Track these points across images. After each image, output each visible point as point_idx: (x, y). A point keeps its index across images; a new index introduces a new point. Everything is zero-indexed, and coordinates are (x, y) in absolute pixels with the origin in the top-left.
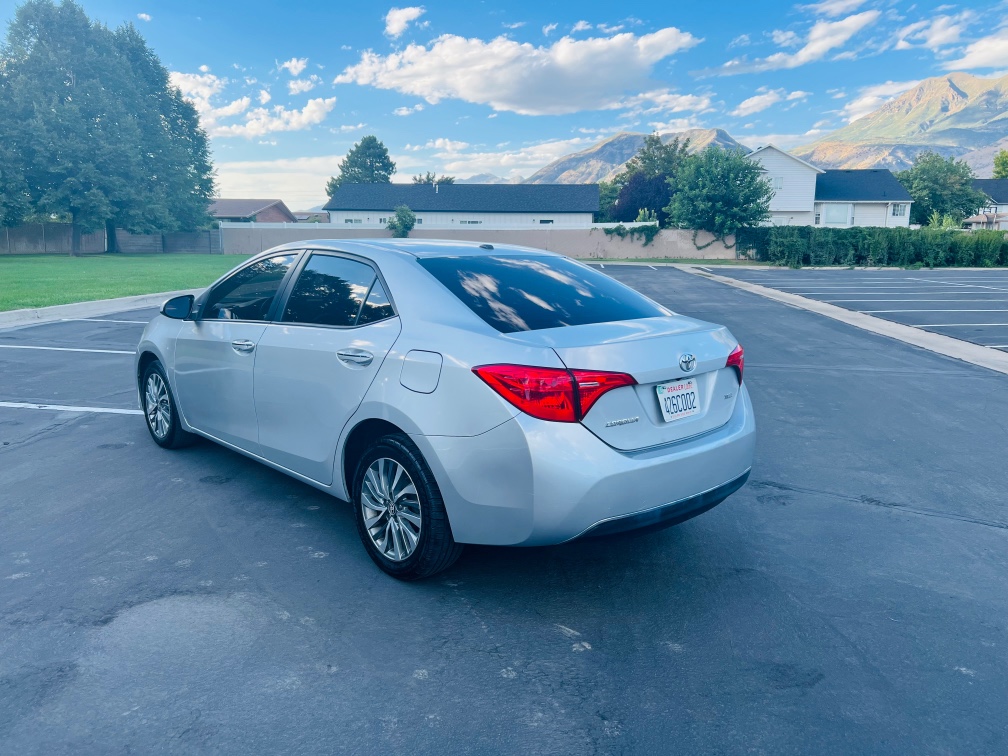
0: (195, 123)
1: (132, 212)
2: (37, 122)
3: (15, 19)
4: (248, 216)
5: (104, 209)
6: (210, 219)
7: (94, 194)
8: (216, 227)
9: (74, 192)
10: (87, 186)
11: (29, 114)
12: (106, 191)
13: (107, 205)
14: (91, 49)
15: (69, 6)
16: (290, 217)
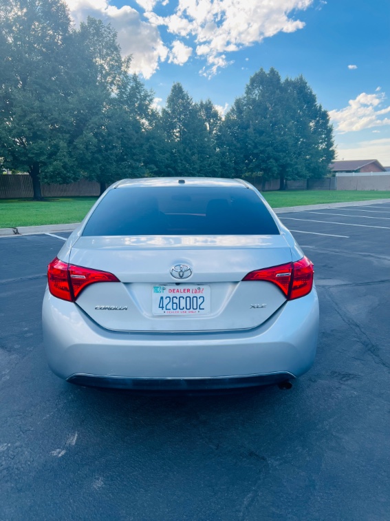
0: (327, 121)
1: (287, 170)
2: (250, 130)
3: (249, 83)
4: (355, 169)
5: (275, 168)
6: (330, 172)
7: (271, 162)
8: (334, 176)
9: (263, 161)
10: (269, 158)
11: (248, 127)
12: (276, 160)
13: (276, 166)
14: (278, 91)
15: (272, 71)
16: (382, 169)
